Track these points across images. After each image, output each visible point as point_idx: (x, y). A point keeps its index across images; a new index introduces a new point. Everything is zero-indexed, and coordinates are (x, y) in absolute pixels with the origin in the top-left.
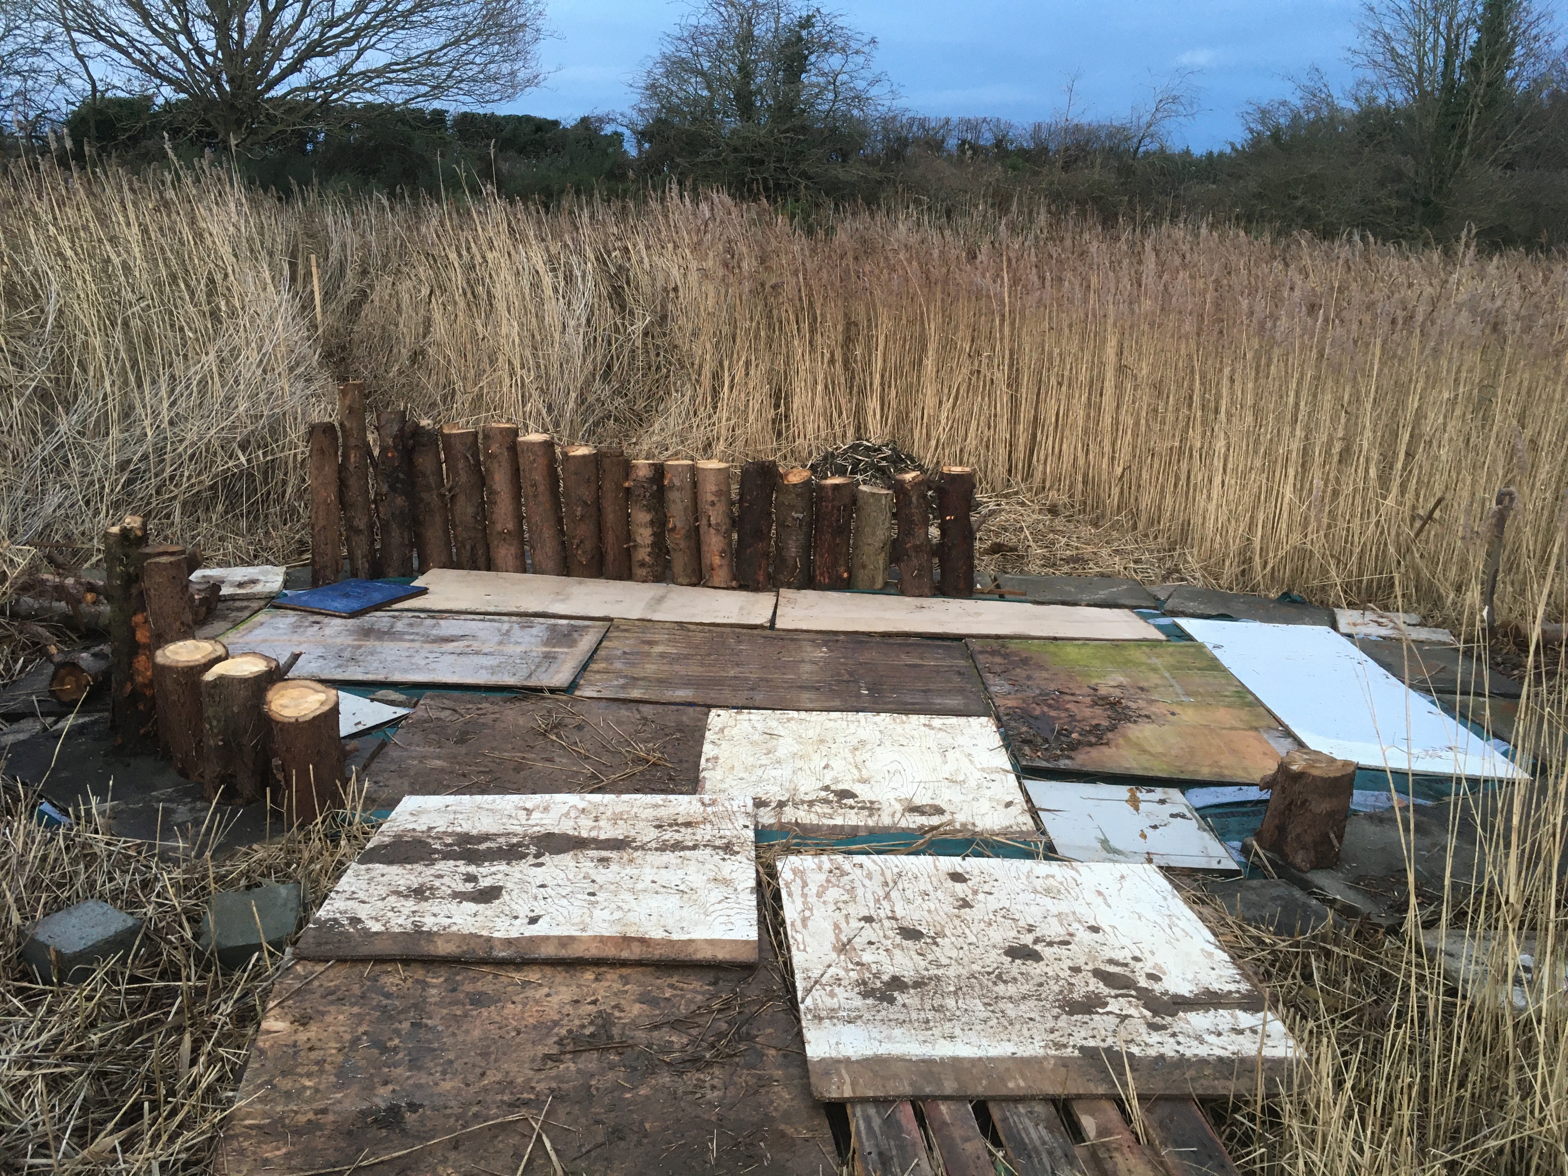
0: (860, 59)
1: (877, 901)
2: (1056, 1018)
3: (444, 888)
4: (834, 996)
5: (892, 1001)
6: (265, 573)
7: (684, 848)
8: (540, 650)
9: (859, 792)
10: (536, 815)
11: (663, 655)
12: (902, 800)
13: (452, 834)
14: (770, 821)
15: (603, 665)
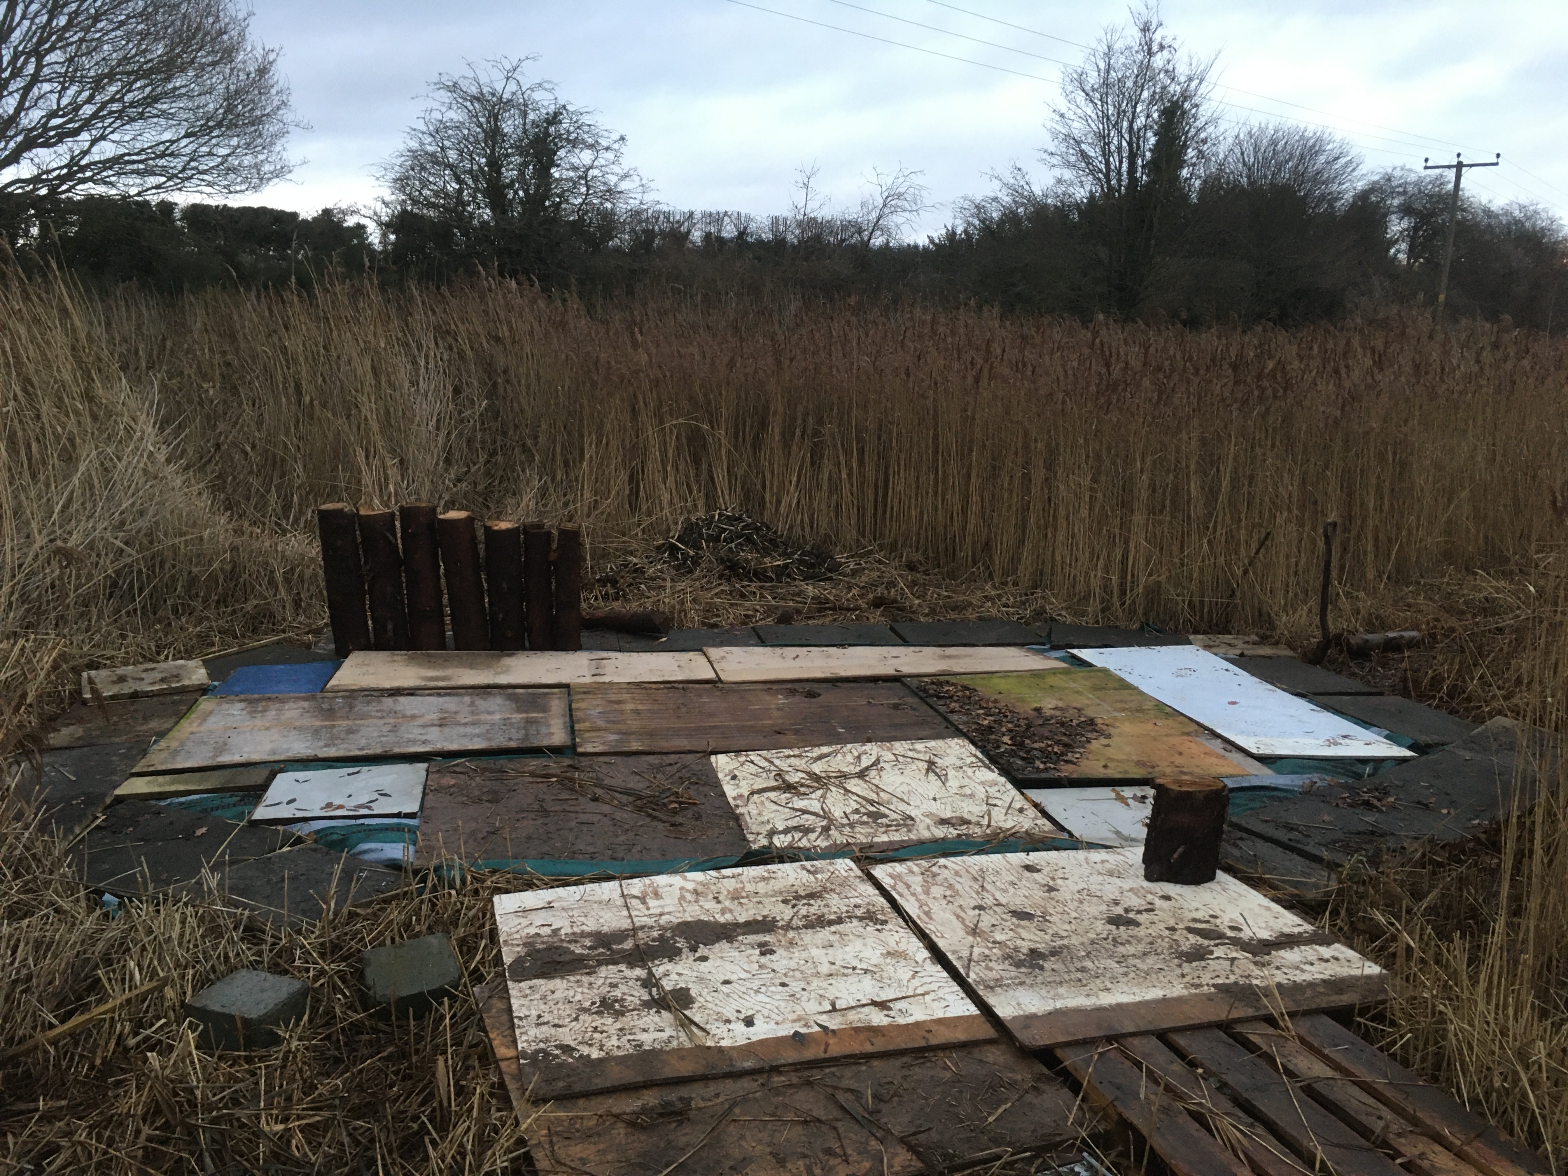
0: (610, 155)
1: (978, 893)
2: (1180, 966)
3: (630, 998)
4: (991, 969)
5: (1042, 968)
6: (182, 667)
7: (831, 923)
8: (517, 717)
9: (887, 812)
10: (652, 903)
11: (637, 712)
12: (929, 815)
13: (583, 935)
14: (825, 844)
15: (587, 724)
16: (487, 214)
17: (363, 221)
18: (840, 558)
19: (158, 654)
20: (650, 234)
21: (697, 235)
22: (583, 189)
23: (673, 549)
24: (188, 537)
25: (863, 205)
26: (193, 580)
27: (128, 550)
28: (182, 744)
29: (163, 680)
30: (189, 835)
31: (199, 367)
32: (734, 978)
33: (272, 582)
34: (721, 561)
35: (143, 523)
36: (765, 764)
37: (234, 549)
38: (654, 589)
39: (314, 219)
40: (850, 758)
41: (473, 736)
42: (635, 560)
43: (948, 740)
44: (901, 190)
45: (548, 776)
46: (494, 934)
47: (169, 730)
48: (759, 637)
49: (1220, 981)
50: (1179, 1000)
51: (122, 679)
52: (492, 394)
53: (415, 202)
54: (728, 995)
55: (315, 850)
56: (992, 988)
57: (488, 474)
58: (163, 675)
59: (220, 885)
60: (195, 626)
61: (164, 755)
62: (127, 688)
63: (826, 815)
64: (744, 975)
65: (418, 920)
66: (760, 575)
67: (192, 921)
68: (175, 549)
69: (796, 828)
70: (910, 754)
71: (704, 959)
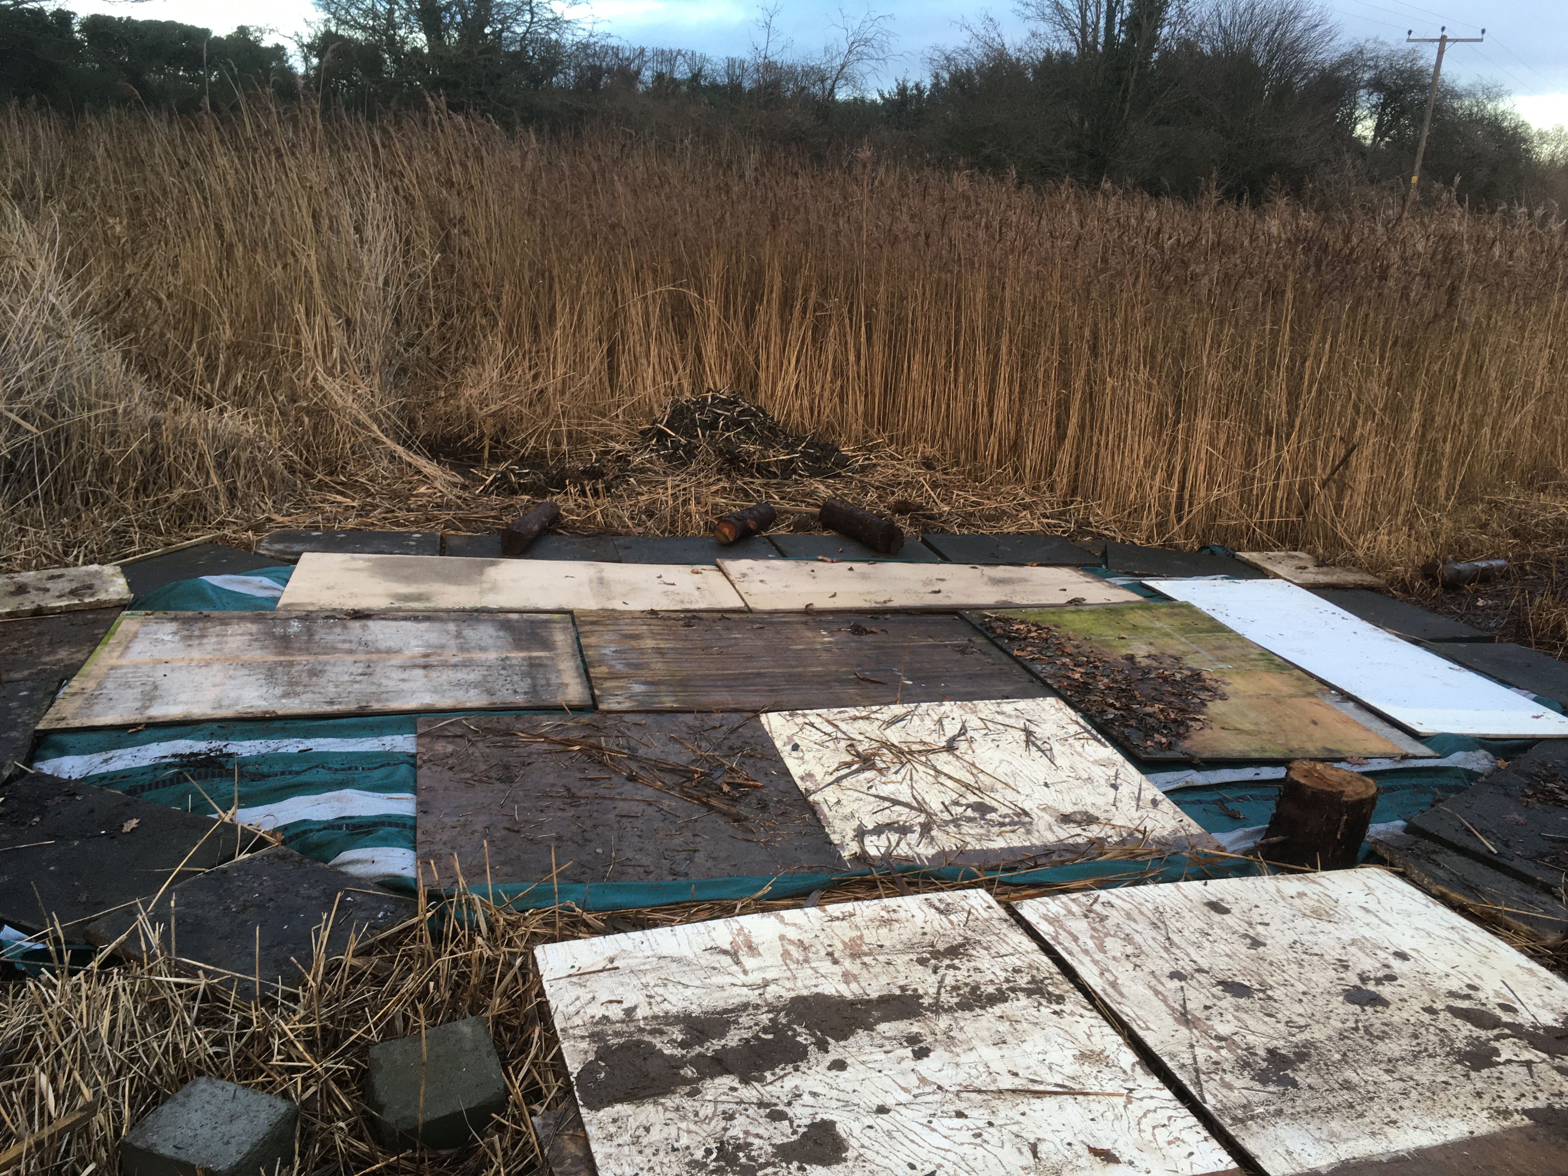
1: (1166, 949)
2: (1467, 1077)
3: (757, 1142)
4: (1230, 1087)
5: (1294, 1084)
6: (96, 574)
7: (993, 1000)
8: (517, 656)
9: (995, 804)
10: (749, 962)
11: (659, 651)
12: (1046, 809)
13: (669, 1019)
14: (931, 851)
15: (604, 669)
16: (420, 39)
17: (282, 42)
18: (846, 450)
19: (66, 554)
20: (597, 72)
21: (647, 75)
22: (528, 17)
23: (661, 436)
24: (100, 411)
25: (826, 50)
26: (105, 463)
27: (27, 425)
28: (100, 686)
29: (73, 593)
30: (115, 832)
31: (103, 198)
32: (889, 1101)
33: (201, 468)
34: (720, 452)
35: (45, 394)
36: (829, 729)
37: (156, 424)
38: (645, 483)
39: (229, 37)
40: (929, 723)
41: (470, 685)
42: (618, 447)
43: (1039, 700)
44: (869, 36)
45: (569, 743)
46: (544, 1013)
47: (83, 663)
48: (778, 549)
49: (1530, 1105)
50: (1489, 1140)
51: (21, 590)
52: (445, 246)
53: (341, 22)
54: (889, 1134)
55: (283, 858)
56: (1242, 1121)
57: (442, 338)
58: (74, 585)
59: (165, 937)
60: (110, 520)
61: (78, 701)
62: (28, 603)
63: (921, 808)
64: (904, 1097)
65: (437, 987)
66: (763, 470)
67: (125, 1000)
68: (84, 428)
69: (889, 826)
70: (1000, 718)
71: (839, 1065)
